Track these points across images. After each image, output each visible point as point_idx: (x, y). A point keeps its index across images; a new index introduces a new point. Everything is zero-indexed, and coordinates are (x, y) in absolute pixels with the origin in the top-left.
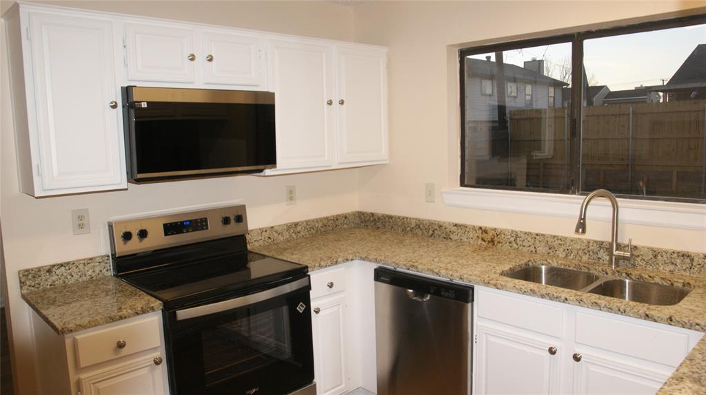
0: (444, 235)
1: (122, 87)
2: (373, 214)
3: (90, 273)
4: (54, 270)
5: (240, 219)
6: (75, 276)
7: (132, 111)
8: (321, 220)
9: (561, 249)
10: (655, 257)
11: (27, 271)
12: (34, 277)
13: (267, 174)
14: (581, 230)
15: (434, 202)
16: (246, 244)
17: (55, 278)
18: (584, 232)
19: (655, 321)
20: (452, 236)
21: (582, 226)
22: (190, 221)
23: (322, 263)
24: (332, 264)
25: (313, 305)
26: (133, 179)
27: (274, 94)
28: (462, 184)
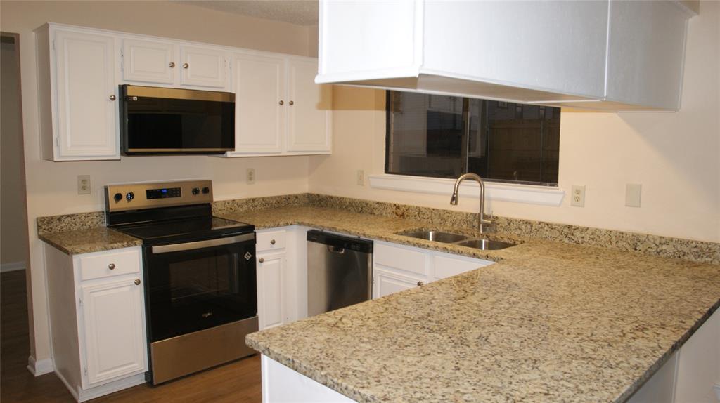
0: (369, 211)
1: (119, 86)
2: (318, 195)
3: (89, 223)
4: (63, 219)
5: (207, 190)
6: (78, 225)
7: (126, 103)
8: (275, 197)
9: (449, 220)
10: (509, 224)
11: (43, 218)
12: (48, 223)
13: (228, 156)
14: (454, 202)
15: (363, 185)
16: (211, 212)
17: (63, 225)
18: (456, 204)
19: (479, 258)
20: (375, 212)
21: (454, 199)
22: (167, 190)
23: (267, 225)
24: (274, 226)
25: (258, 256)
26: (124, 152)
27: (234, 95)
28: (387, 171)
